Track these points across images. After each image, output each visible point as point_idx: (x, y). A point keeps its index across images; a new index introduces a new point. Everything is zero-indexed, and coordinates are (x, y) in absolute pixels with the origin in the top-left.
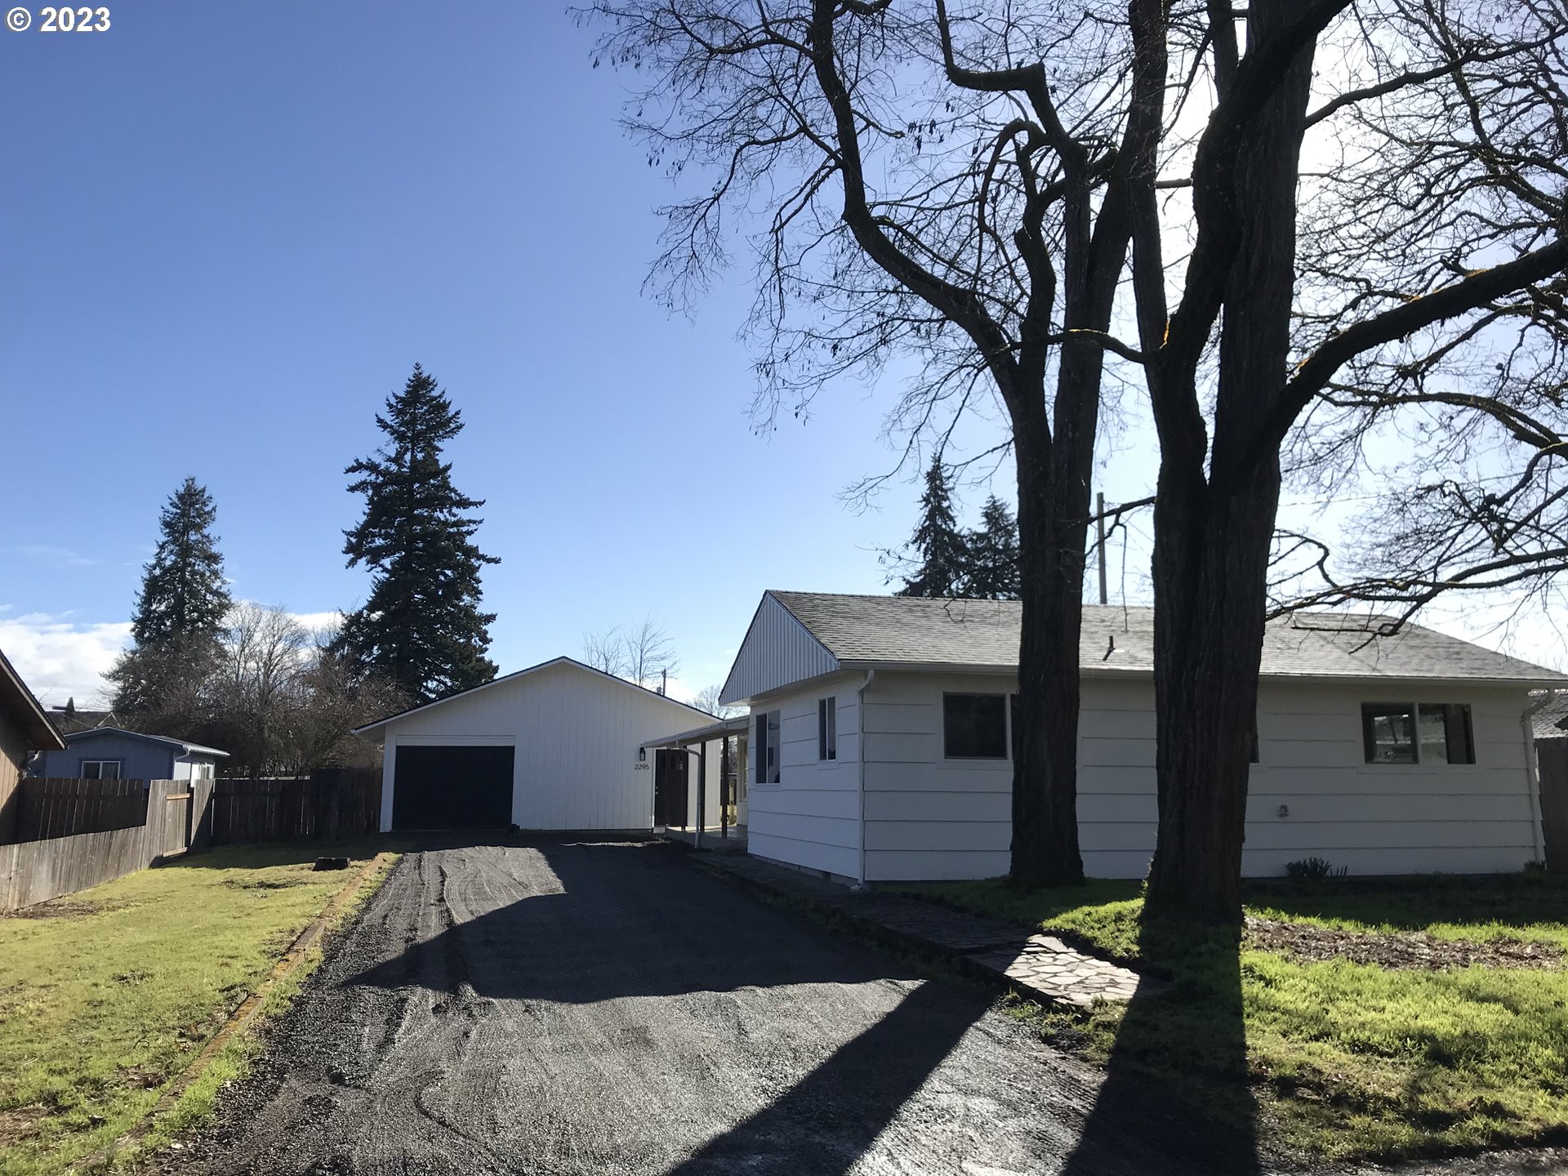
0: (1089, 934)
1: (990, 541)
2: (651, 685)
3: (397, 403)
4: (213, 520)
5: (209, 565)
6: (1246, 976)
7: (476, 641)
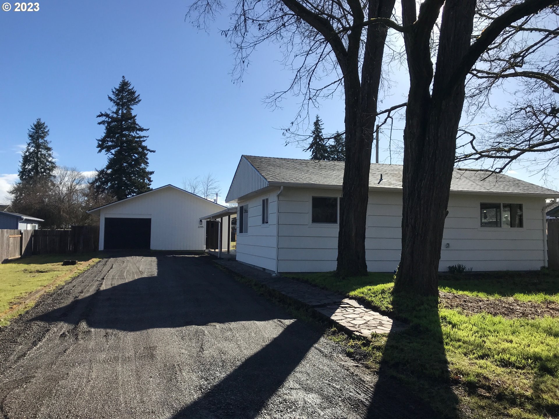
0: (370, 299)
1: (336, 148)
2: (211, 199)
3: (116, 91)
4: (48, 135)
5: (47, 152)
6: (442, 322)
7: (146, 181)
